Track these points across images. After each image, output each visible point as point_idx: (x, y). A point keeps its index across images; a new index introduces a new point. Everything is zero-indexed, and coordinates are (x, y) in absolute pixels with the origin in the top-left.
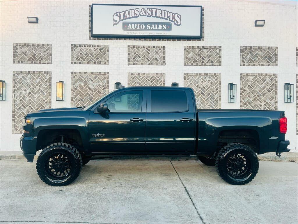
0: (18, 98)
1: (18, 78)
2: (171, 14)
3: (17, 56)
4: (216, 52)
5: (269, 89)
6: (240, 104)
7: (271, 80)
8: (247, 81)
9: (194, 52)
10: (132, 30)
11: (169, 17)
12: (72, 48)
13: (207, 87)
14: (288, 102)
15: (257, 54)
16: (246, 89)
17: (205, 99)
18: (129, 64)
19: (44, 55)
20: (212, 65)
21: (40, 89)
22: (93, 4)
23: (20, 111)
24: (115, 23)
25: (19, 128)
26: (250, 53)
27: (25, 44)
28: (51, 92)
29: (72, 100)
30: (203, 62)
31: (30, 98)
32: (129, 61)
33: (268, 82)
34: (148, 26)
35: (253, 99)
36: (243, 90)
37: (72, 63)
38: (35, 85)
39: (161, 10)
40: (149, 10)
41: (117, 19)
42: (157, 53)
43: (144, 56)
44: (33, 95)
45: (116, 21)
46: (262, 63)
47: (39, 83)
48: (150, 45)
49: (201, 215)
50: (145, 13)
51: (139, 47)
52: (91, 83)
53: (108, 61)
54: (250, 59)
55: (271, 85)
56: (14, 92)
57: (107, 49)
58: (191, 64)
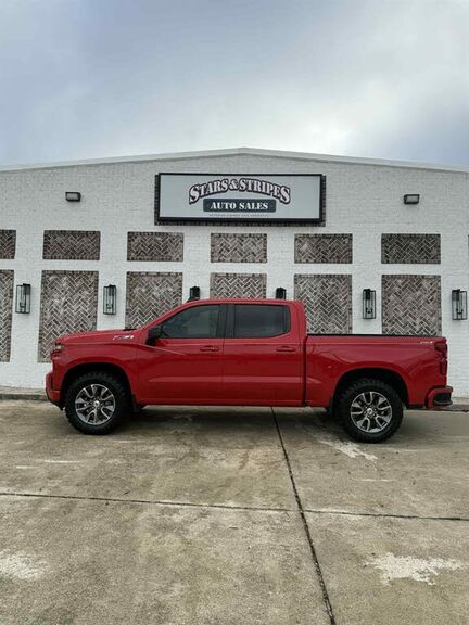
0: (48, 310)
1: (50, 280)
2: (276, 187)
3: (49, 249)
4: (344, 243)
5: (428, 298)
6: (382, 322)
7: (431, 284)
8: (393, 286)
9: (310, 243)
10: (217, 210)
11: (273, 191)
12: (129, 237)
13: (329, 295)
14: (458, 319)
15: (408, 245)
16: (391, 298)
17: (327, 313)
18: (212, 261)
19: (89, 247)
20: (338, 262)
21: (80, 297)
22: (160, 174)
23: (50, 330)
25: (49, 354)
26: (398, 243)
27: (61, 231)
28: (96, 302)
29: (127, 314)
30: (323, 257)
31: (66, 310)
32: (212, 257)
33: (426, 287)
34: (240, 204)
35: (402, 313)
36: (386, 301)
37: (129, 259)
38: (74, 291)
39: (261, 182)
40: (243, 181)
42: (254, 244)
43: (235, 249)
44: (70, 306)
45: (194, 198)
46: (416, 259)
48: (244, 232)
50: (237, 186)
52: (157, 288)
53: (182, 256)
54: (397, 253)
55: (431, 292)
57: (180, 238)
58: (305, 261)
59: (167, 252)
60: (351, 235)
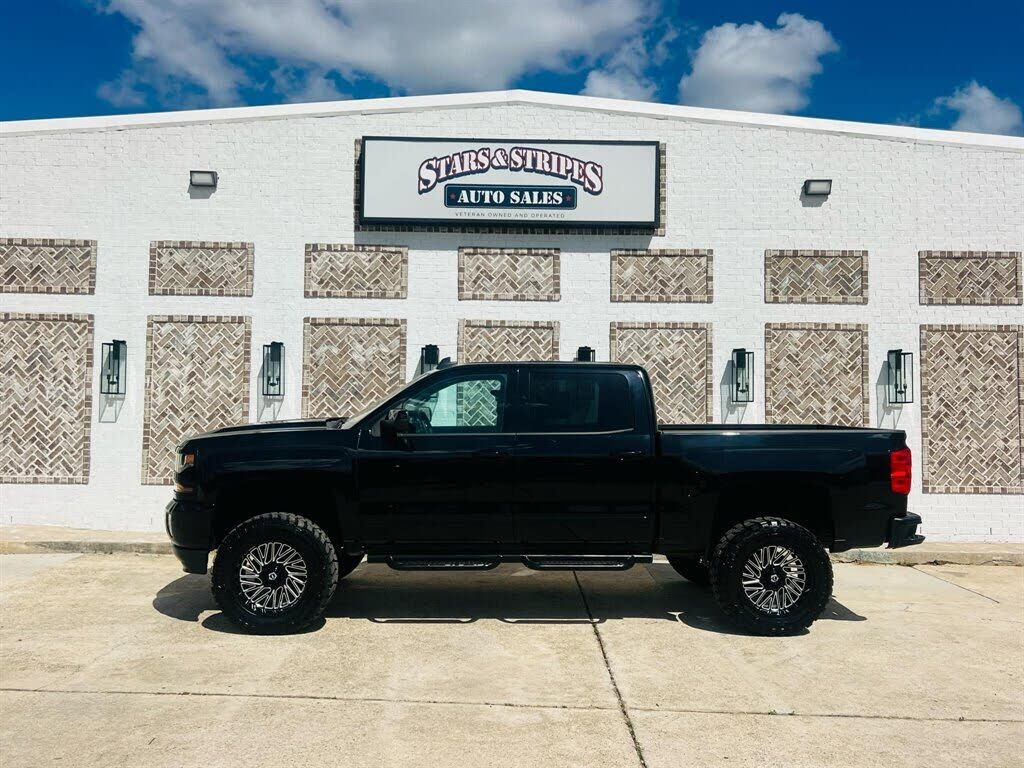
0: (159, 389)
2: (576, 163)
3: (160, 275)
4: (699, 265)
5: (846, 365)
6: (766, 407)
7: (852, 340)
8: (785, 343)
9: (638, 266)
11: (571, 171)
12: (307, 253)
13: (673, 359)
15: (811, 270)
16: (782, 364)
17: (668, 392)
18: (461, 298)
21: (218, 364)
22: (365, 138)
23: (164, 424)
24: (426, 187)
25: (162, 469)
26: (793, 267)
28: (248, 373)
29: (305, 394)
30: (662, 291)
31: (193, 389)
32: (460, 290)
33: (843, 346)
34: (512, 195)
35: (799, 392)
36: (773, 370)
37: (306, 294)
38: (206, 353)
39: (549, 154)
40: (517, 153)
41: (430, 175)
42: (537, 267)
43: (503, 276)
44: (200, 381)
45: (426, 182)
46: (825, 296)
47: (218, 347)
49: (618, 686)
50: (506, 161)
51: (488, 252)
52: (359, 347)
53: (404, 289)
54: (792, 284)
55: (852, 354)
56: (148, 373)
57: (402, 257)
58: (628, 298)
59: (377, 282)
60: (711, 251)
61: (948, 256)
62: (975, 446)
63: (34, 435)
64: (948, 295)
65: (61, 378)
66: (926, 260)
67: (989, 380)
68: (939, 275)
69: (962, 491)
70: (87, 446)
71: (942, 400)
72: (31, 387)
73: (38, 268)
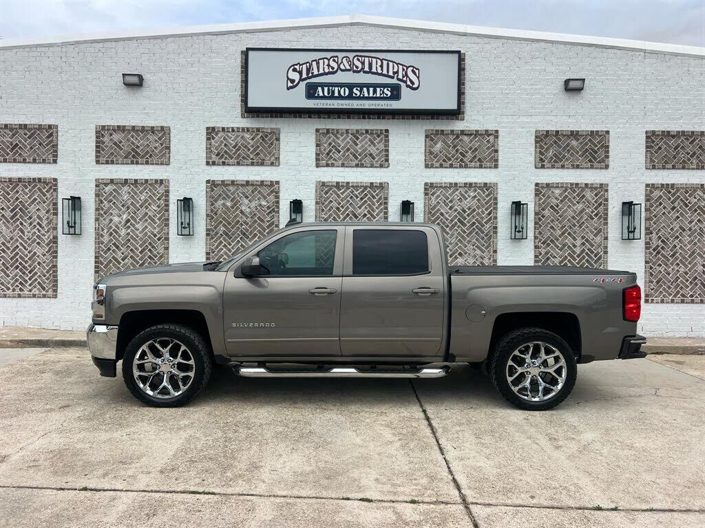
0: (105, 231)
1: (106, 191)
2: (400, 67)
3: (103, 150)
4: (488, 141)
5: (592, 213)
6: (535, 243)
7: (596, 195)
8: (549, 197)
9: (444, 142)
11: (397, 72)
12: (207, 134)
13: (469, 209)
14: (629, 239)
15: (568, 145)
16: (546, 213)
17: (466, 232)
18: (318, 166)
19: (156, 148)
20: (481, 167)
21: (146, 214)
22: (248, 49)
23: (109, 256)
24: (292, 85)
26: (555, 142)
27: (119, 127)
28: (168, 220)
29: (208, 235)
30: (462, 160)
31: (129, 231)
32: (317, 160)
33: (590, 199)
34: (355, 90)
35: (559, 232)
36: (540, 216)
37: (208, 163)
38: (138, 205)
39: (381, 60)
40: (358, 60)
41: (296, 76)
42: (372, 143)
43: (348, 150)
44: (133, 225)
45: (293, 81)
46: (578, 163)
47: (146, 201)
48: (359, 127)
49: (456, 477)
50: (350, 66)
51: (337, 132)
52: (246, 201)
53: (278, 159)
54: (555, 155)
55: (596, 205)
56: (97, 220)
57: (275, 136)
58: (438, 165)
59: (258, 154)
60: (497, 131)
61: (667, 134)
62: (682, 270)
63: (18, 264)
64: (666, 162)
65: (35, 223)
66: (651, 137)
67: (693, 223)
68: (660, 148)
69: (672, 301)
70: (54, 272)
71: (660, 237)
72: (14, 230)
73: (17, 145)
